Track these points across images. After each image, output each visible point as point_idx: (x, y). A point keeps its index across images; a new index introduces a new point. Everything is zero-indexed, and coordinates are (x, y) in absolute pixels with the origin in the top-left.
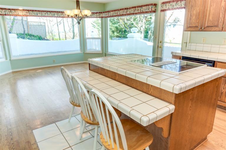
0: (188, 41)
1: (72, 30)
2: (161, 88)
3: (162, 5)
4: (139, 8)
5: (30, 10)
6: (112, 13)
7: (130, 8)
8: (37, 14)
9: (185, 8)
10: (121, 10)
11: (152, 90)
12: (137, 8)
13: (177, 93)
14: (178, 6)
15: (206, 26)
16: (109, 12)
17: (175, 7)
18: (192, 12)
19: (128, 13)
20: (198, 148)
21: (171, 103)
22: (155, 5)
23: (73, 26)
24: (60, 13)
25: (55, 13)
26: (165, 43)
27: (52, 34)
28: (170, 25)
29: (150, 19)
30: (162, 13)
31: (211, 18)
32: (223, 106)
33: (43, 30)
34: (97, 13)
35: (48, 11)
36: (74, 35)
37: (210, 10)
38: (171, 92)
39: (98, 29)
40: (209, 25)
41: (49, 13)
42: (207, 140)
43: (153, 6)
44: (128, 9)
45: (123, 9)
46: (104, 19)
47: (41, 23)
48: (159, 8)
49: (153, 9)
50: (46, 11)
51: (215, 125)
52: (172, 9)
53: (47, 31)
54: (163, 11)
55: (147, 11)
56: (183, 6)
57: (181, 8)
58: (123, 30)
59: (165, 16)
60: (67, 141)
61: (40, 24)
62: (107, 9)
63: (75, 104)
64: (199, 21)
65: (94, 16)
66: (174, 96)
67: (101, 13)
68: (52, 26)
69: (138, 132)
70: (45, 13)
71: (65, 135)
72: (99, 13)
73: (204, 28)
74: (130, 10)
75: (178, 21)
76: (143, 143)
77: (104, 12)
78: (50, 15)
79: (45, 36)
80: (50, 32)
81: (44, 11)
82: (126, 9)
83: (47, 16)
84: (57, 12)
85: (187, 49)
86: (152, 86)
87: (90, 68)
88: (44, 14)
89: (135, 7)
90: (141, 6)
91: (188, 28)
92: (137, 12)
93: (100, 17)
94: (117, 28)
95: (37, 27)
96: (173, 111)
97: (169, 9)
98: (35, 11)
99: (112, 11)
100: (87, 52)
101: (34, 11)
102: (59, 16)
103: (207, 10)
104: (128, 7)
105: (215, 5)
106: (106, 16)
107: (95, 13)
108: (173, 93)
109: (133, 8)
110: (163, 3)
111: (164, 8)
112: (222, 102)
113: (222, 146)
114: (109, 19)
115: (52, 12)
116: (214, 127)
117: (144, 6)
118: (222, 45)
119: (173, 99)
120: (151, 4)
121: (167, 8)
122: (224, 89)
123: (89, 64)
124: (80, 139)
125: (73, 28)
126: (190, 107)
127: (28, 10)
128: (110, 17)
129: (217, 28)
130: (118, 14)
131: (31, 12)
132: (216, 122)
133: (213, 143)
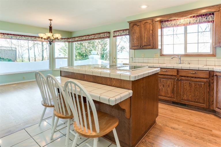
0: (133, 57)
1: (41, 54)
2: (121, 79)
3: (114, 33)
4: (98, 35)
5: (6, 34)
6: (77, 38)
7: (91, 35)
8: (12, 37)
9: (129, 35)
10: (84, 36)
11: (114, 82)
12: (96, 35)
13: (133, 80)
14: (124, 34)
15: (143, 45)
16: (75, 38)
17: (122, 34)
18: (133, 37)
19: (90, 38)
20: (151, 130)
21: (129, 89)
22: (109, 33)
23: (43, 51)
24: (33, 38)
25: (29, 37)
26: (118, 59)
27: (22, 58)
28: (119, 51)
29: (104, 47)
30: (114, 38)
31: (145, 40)
32: (162, 99)
33: (14, 54)
34: (65, 38)
35: (22, 36)
36: (43, 58)
37: (144, 35)
38: (129, 81)
39: (64, 54)
40: (145, 45)
41: (23, 37)
42: (156, 123)
43: (108, 34)
44: (89, 35)
45: (86, 36)
46: (70, 43)
47: (13, 48)
48: (112, 35)
49: (108, 36)
50: (20, 35)
51: (160, 112)
52: (121, 35)
53: (17, 55)
54: (114, 36)
55: (104, 36)
56: (127, 33)
57: (127, 35)
58: (85, 54)
59: (116, 41)
60: (37, 143)
61: (11, 49)
62: (73, 36)
63: (47, 105)
64: (139, 42)
65: (63, 41)
66: (131, 82)
67: (69, 38)
68: (23, 51)
69: (106, 117)
70: (20, 37)
71: (35, 138)
72: (67, 38)
73: (142, 47)
74: (91, 36)
75: (124, 48)
76: (111, 125)
77: (71, 38)
78: (25, 38)
79: (15, 59)
80: (20, 56)
81: (19, 35)
82: (88, 35)
83: (21, 39)
84: (31, 36)
85: (133, 62)
86: (114, 79)
87: (61, 75)
88: (18, 37)
89: (95, 34)
90: (100, 34)
91: (132, 47)
92: (96, 38)
93: (67, 42)
94: (79, 53)
95: (8, 52)
96: (131, 95)
97: (119, 36)
98: (11, 34)
99: (77, 37)
100: (56, 69)
101: (9, 34)
102: (32, 40)
103: (142, 35)
104: (90, 34)
105: (147, 33)
106: (73, 41)
107: (63, 38)
108: (130, 81)
109: (93, 35)
110: (114, 32)
111: (116, 35)
112: (161, 96)
113: (166, 126)
114: (74, 43)
115: (26, 36)
116: (159, 114)
117: (101, 33)
118: (155, 58)
119: (130, 85)
120: (106, 32)
121: (117, 35)
122: (160, 86)
123: (61, 71)
124: (52, 139)
125: (43, 53)
126: (142, 93)
127: (3, 34)
128: (76, 41)
129: (150, 47)
130: (82, 39)
131: (6, 35)
132: (160, 110)
133: (160, 124)
